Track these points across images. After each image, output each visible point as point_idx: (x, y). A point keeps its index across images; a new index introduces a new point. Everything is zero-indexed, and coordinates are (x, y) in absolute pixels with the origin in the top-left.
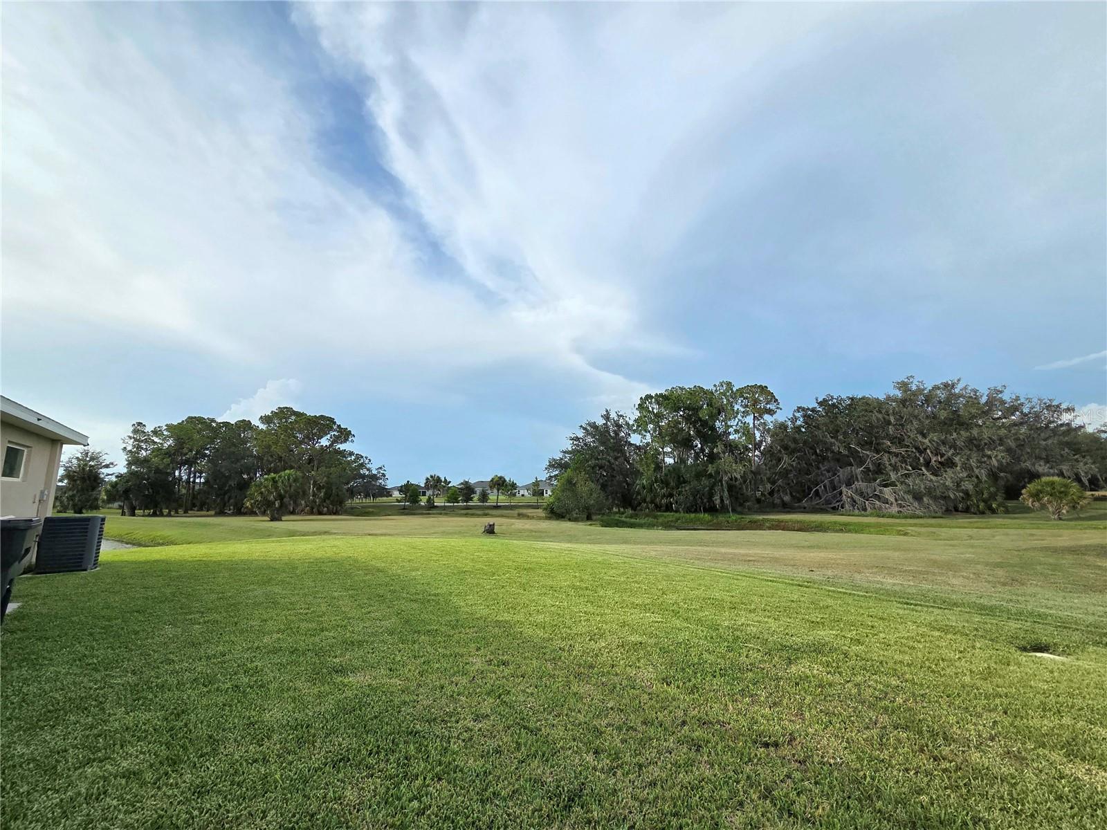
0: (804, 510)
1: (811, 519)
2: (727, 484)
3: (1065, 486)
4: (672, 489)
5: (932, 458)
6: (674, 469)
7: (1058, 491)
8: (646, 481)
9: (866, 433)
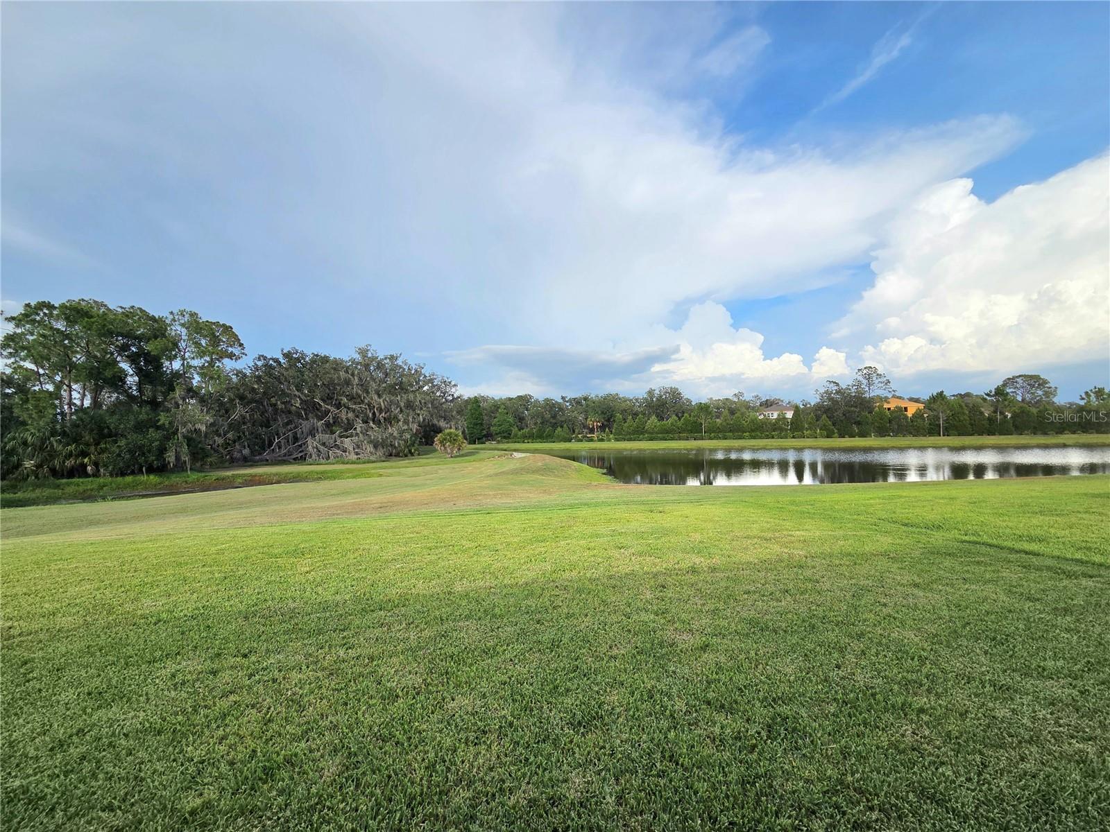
0: (267, 463)
1: (287, 471)
2: (184, 437)
3: (456, 435)
4: (88, 445)
5: (377, 414)
6: (92, 418)
7: (453, 439)
8: (33, 435)
9: (329, 389)
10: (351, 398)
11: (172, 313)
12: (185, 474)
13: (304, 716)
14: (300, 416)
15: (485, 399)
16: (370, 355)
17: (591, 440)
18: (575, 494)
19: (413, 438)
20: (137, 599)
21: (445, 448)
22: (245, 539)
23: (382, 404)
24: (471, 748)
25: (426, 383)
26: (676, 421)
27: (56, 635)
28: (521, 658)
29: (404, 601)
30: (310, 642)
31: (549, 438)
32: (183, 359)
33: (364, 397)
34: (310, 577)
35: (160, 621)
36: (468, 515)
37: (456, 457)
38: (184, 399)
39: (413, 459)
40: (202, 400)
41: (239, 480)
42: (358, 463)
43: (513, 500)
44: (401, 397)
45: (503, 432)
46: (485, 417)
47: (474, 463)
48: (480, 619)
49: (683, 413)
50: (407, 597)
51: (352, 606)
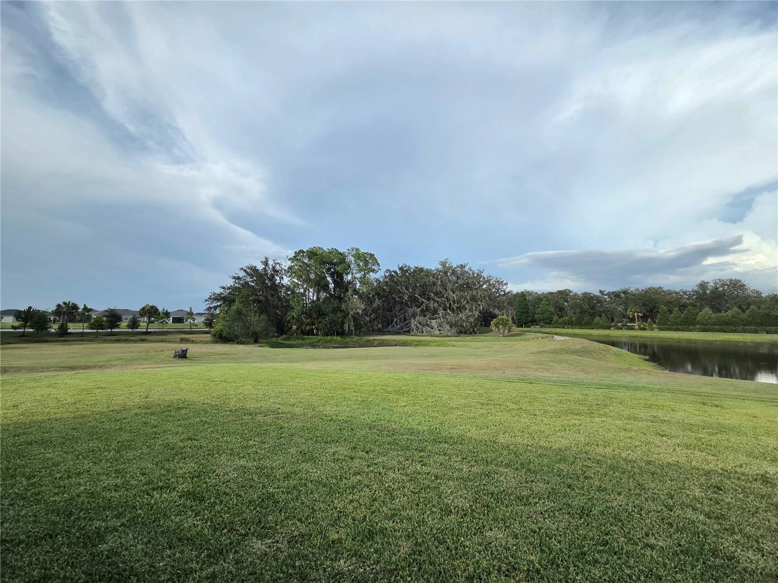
0: (390, 333)
1: (400, 339)
2: (352, 316)
3: (507, 321)
4: (314, 319)
5: (452, 305)
6: (316, 305)
7: (505, 324)
8: (296, 313)
9: (424, 288)
10: (436, 294)
11: (348, 250)
12: (352, 337)
13: (393, 504)
14: (407, 305)
15: (530, 293)
16: (447, 266)
17: (632, 328)
18: (613, 376)
19: (476, 321)
20: (324, 405)
21: (499, 330)
22: (374, 379)
23: (455, 298)
24: (503, 578)
25: (485, 283)
26: (738, 313)
27: (294, 416)
28: (550, 514)
29: (461, 439)
30: (402, 454)
31: (589, 325)
32: (352, 274)
33: (444, 293)
34: (405, 409)
35: (332, 420)
36: (514, 382)
37: (507, 336)
38: (352, 296)
39: (475, 336)
40: (360, 297)
41: (376, 342)
42: (441, 337)
43: (552, 374)
44: (468, 293)
45: (546, 319)
46: (530, 307)
47: (522, 342)
48: (517, 470)
49: (749, 305)
50: (464, 438)
51: (428, 436)
